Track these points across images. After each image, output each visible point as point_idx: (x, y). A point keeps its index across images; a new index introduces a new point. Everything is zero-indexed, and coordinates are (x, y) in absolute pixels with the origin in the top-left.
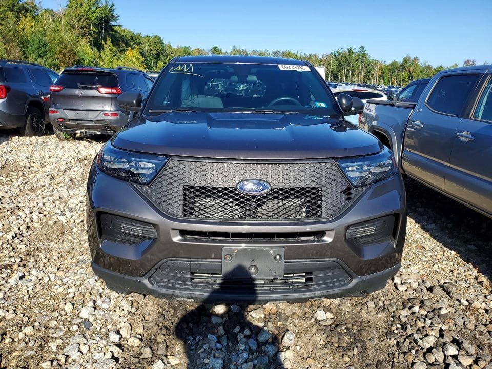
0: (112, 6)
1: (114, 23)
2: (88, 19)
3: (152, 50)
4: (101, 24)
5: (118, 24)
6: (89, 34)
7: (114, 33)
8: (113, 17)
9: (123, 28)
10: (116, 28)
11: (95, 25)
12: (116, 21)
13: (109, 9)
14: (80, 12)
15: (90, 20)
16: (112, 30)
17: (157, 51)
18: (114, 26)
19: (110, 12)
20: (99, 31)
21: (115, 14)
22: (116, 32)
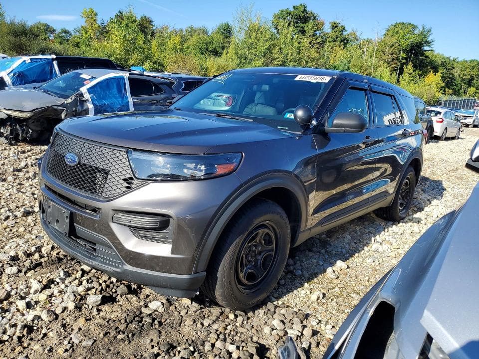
0: (429, 32)
1: (426, 48)
2: (399, 46)
3: (465, 75)
4: (412, 49)
5: (431, 49)
6: (397, 59)
7: (424, 58)
8: (427, 42)
9: (436, 53)
10: (427, 53)
11: (405, 51)
12: (428, 46)
13: (425, 35)
14: (394, 40)
15: (402, 46)
16: (423, 55)
17: (471, 76)
18: (426, 51)
19: (425, 38)
20: (408, 57)
21: (429, 39)
22: (427, 57)
